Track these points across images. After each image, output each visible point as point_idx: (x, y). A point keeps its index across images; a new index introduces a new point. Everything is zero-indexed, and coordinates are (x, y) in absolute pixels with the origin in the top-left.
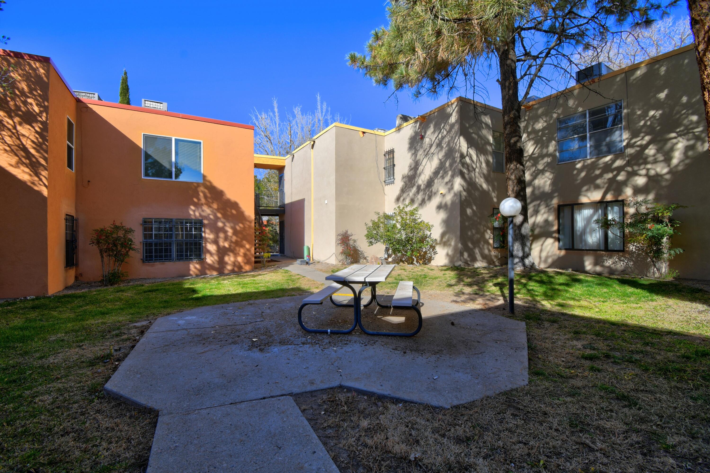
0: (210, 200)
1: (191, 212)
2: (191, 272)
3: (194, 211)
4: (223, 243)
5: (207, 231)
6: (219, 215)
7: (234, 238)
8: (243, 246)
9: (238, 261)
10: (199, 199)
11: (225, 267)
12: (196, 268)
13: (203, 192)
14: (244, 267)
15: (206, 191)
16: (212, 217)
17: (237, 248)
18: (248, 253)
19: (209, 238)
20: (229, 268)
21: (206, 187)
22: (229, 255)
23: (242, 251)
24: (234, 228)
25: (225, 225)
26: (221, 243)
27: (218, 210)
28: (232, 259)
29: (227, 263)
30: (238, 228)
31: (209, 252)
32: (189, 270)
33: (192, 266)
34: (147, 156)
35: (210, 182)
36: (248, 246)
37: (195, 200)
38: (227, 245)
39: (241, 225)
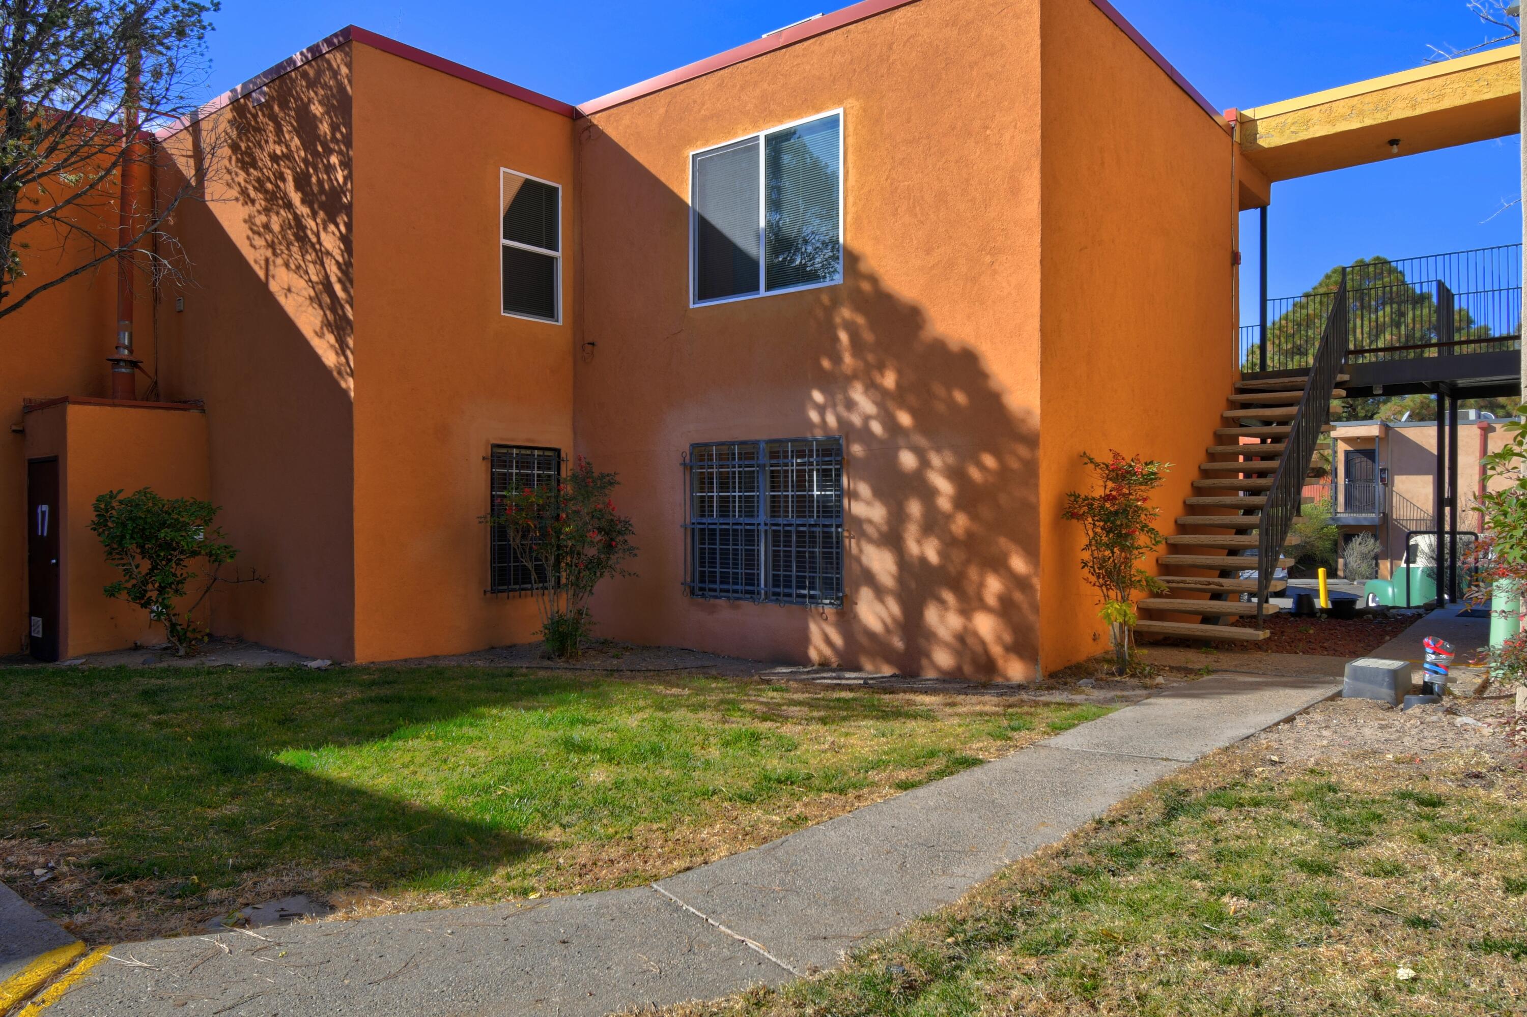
0: (871, 358)
1: (814, 416)
2: (813, 654)
3: (821, 410)
4: (919, 542)
5: (864, 489)
6: (905, 419)
7: (961, 523)
8: (998, 564)
9: (976, 634)
10: (837, 359)
11: (928, 656)
12: (828, 641)
13: (850, 327)
14: (1000, 662)
15: (860, 320)
16: (876, 427)
17: (973, 573)
18: (1018, 596)
19: (870, 521)
20: (943, 659)
21: (861, 302)
22: (942, 602)
23: (994, 586)
24: (956, 475)
25: (925, 463)
26: (913, 547)
27: (900, 396)
28: (954, 621)
29: (930, 636)
30: (975, 474)
31: (869, 578)
32: (805, 639)
33: (814, 629)
34: (707, 230)
35: (873, 279)
36: (1018, 564)
37: (826, 364)
38: (931, 552)
39: (989, 461)
